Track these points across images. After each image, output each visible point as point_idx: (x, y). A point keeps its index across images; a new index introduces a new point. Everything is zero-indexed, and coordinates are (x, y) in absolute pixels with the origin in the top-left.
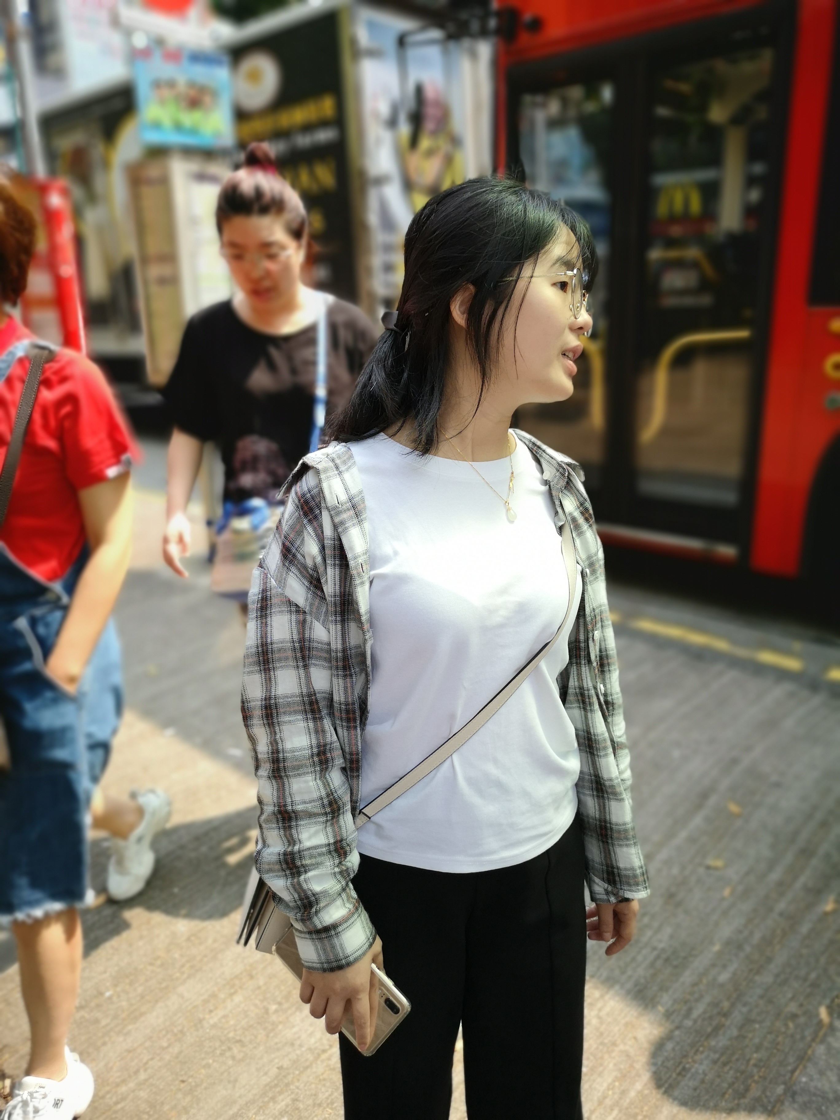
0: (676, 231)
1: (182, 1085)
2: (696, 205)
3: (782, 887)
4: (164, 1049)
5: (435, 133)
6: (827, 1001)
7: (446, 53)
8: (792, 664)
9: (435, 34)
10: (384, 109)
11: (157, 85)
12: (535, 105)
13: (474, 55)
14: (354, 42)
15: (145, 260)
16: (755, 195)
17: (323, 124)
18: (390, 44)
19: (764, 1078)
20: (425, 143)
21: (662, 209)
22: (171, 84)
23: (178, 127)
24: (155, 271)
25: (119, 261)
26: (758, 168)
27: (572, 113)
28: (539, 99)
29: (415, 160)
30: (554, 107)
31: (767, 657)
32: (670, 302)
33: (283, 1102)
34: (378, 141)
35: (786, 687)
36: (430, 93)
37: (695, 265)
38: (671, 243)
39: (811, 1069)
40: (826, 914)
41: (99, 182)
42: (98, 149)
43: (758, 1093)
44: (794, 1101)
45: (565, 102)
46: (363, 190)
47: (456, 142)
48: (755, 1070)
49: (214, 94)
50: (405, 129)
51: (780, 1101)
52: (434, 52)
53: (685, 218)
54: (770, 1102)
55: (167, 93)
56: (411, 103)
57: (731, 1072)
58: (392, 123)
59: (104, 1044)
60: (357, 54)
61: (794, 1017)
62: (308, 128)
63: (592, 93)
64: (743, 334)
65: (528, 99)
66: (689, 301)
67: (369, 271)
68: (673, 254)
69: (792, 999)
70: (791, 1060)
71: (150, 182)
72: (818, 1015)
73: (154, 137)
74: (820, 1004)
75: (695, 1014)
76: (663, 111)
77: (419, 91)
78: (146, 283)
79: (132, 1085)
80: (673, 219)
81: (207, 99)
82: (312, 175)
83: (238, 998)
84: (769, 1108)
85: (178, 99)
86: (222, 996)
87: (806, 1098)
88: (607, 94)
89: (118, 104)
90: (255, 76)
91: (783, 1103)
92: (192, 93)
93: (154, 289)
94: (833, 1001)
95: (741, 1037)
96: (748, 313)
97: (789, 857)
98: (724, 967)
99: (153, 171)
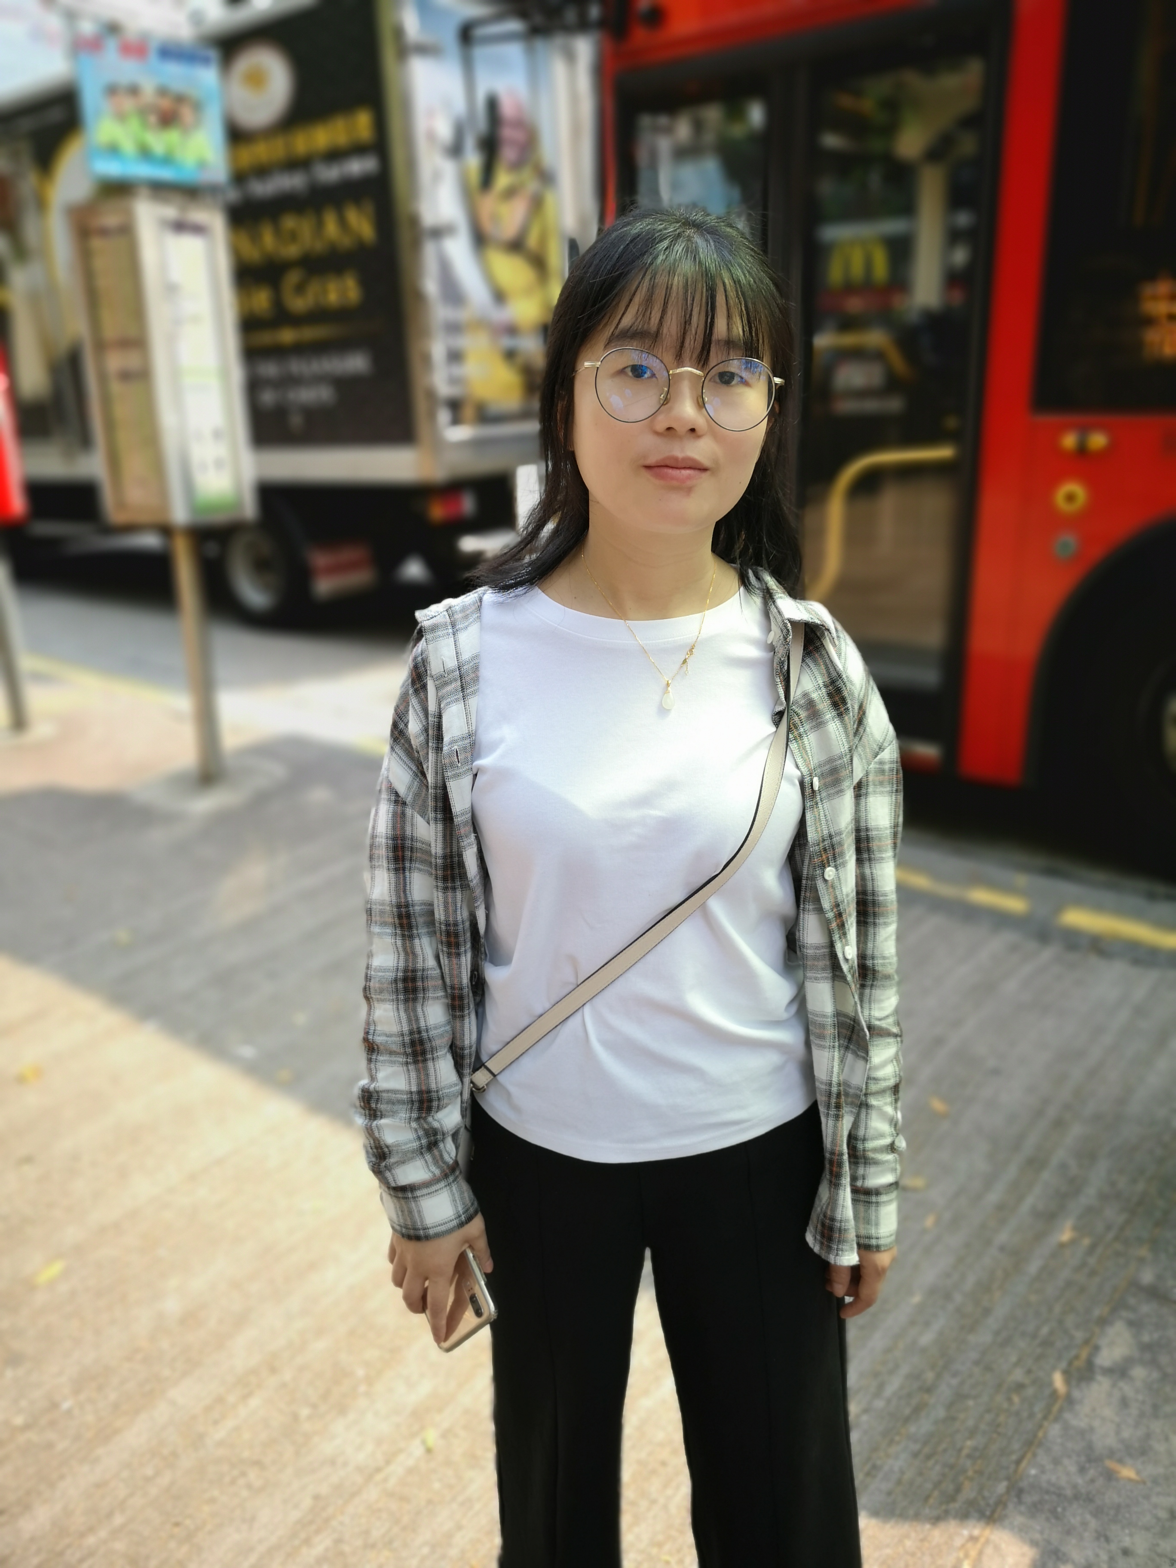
0: (855, 305)
1: (176, 1530)
2: (881, 268)
3: (1003, 1210)
4: (148, 1480)
5: (517, 166)
6: (1063, 1364)
7: (530, 52)
8: (1015, 904)
9: (514, 25)
10: (444, 130)
11: (112, 90)
12: (657, 130)
13: (570, 57)
14: (399, 32)
15: (101, 346)
16: (960, 256)
17: (358, 150)
18: (449, 38)
19: (980, 1473)
20: (503, 179)
21: (835, 273)
22: (134, 90)
23: (145, 153)
24: (115, 362)
25: (63, 345)
26: (964, 219)
27: (709, 137)
28: (663, 120)
29: (488, 204)
30: (683, 130)
31: (982, 896)
32: (846, 407)
33: (321, 1544)
34: (437, 176)
35: (1008, 937)
36: (507, 108)
37: (878, 356)
38: (847, 324)
39: (1043, 1458)
40: (1062, 1246)
41: (30, 229)
42: (29, 182)
43: (972, 1495)
44: (1020, 1502)
45: (698, 126)
46: (416, 244)
47: (546, 177)
48: (969, 1463)
49: (197, 107)
50: (473, 160)
51: (1001, 1503)
52: (514, 51)
53: (866, 287)
54: (988, 1505)
55: (128, 104)
56: (482, 123)
57: (938, 1468)
58: (455, 150)
59: (62, 1477)
60: (404, 51)
61: (1019, 1387)
62: (334, 155)
63: (736, 112)
64: (943, 453)
65: (646, 121)
66: (871, 406)
67: (427, 359)
68: (849, 340)
69: (1017, 1364)
70: (1016, 1446)
71: (104, 232)
72: (1051, 1383)
73: (111, 169)
74: (1054, 1368)
75: (889, 1390)
76: (832, 141)
77: (493, 105)
78: (103, 378)
79: (103, 1534)
80: (849, 288)
81: (187, 113)
82: (343, 222)
83: (255, 1402)
84: (988, 1513)
85: (143, 112)
86: (231, 1399)
87: (1036, 1498)
88: (756, 114)
89: (56, 115)
90: (256, 79)
91: (1005, 1506)
92: (165, 104)
93: (116, 387)
94: (1070, 1363)
95: (951, 1419)
96: (951, 423)
97: (1012, 1172)
98: (927, 1324)
99: (110, 219)
